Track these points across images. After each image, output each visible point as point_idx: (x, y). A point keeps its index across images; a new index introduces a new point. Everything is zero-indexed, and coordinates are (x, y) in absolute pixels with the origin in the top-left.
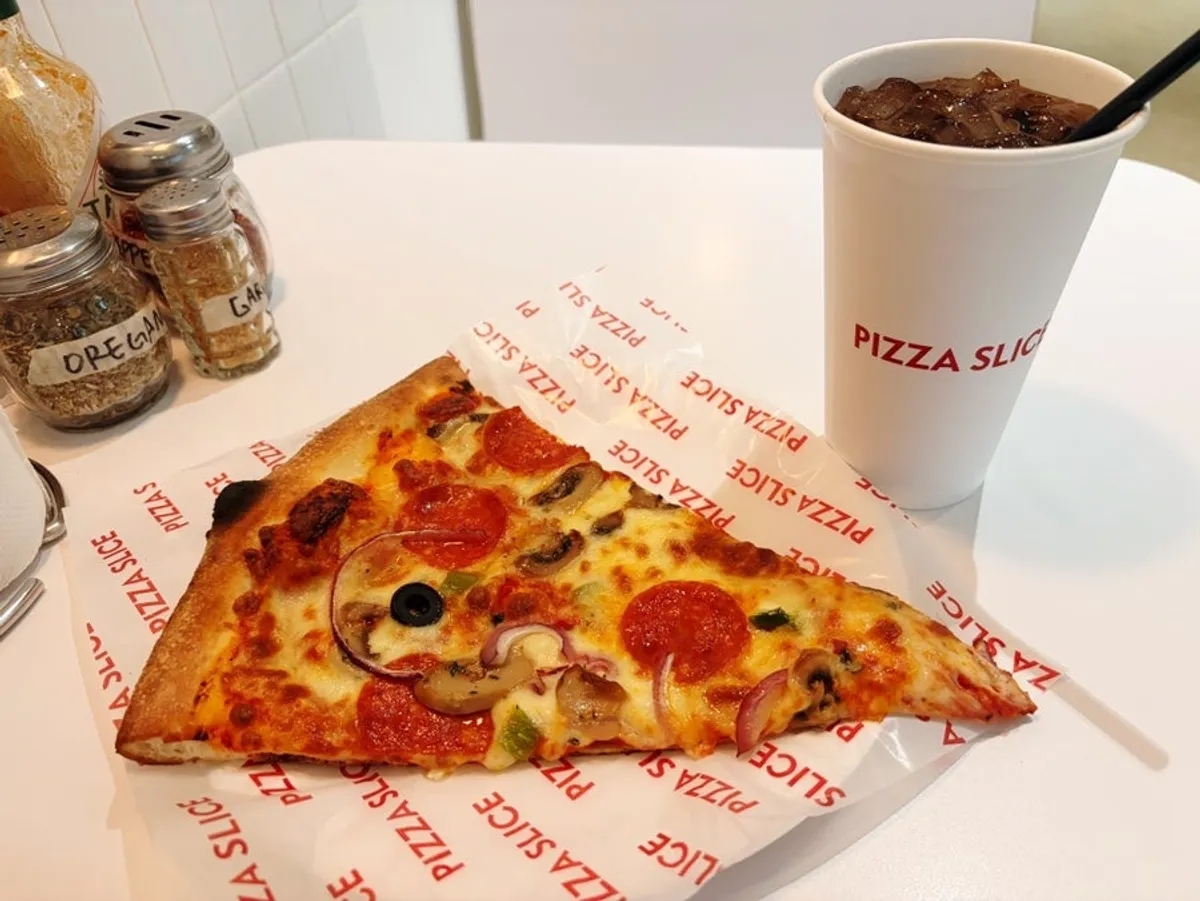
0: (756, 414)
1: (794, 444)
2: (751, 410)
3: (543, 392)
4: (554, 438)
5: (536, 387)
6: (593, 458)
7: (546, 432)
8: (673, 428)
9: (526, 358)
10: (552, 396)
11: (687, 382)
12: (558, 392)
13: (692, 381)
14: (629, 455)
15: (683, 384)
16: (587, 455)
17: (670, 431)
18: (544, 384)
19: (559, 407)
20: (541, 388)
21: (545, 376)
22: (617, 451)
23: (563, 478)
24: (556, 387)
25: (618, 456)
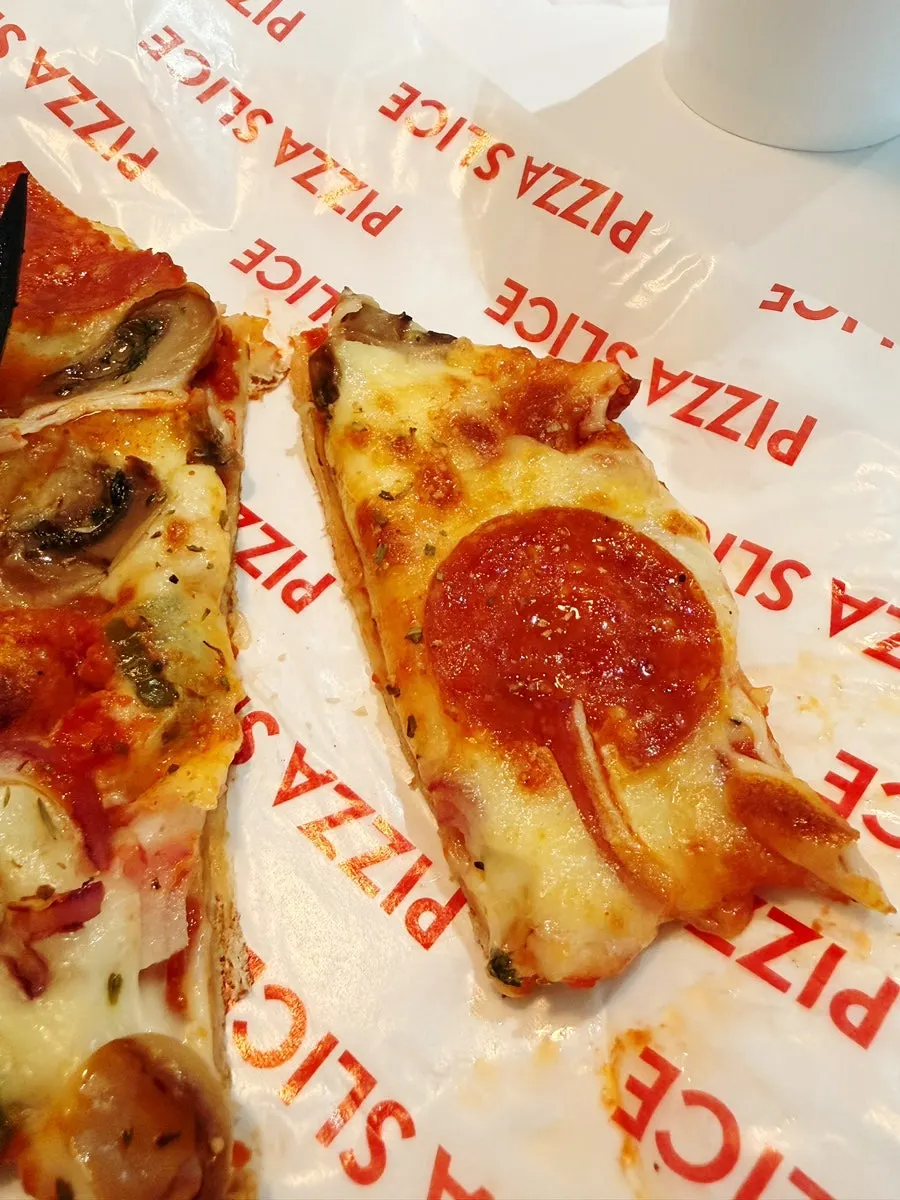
0: (540, 172)
1: (624, 235)
2: (529, 166)
3: (85, 132)
4: (103, 239)
5: (68, 122)
6: (191, 278)
7: (84, 224)
8: (367, 211)
9: (41, 53)
10: (104, 140)
11: (393, 107)
12: (117, 132)
13: (404, 105)
14: (278, 273)
15: (384, 111)
16: (178, 272)
17: (362, 216)
18: (85, 113)
19: (121, 166)
20: (78, 124)
21: (86, 94)
22: (250, 263)
23: (121, 332)
24: (113, 120)
25: (253, 273)
